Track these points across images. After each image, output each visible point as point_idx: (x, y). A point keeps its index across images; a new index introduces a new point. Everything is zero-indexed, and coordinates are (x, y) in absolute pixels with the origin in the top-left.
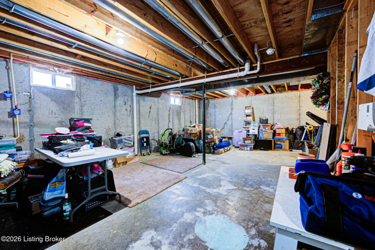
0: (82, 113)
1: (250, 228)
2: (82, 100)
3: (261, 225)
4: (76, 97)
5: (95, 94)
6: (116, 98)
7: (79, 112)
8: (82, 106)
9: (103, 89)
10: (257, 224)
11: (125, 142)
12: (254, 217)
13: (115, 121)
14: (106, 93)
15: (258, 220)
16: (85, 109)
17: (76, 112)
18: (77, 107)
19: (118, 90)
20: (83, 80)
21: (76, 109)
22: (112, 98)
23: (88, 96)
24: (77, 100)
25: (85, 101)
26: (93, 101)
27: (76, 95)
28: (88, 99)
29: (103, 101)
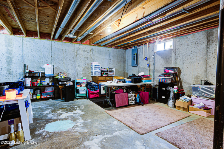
0: (176, 64)
1: (47, 134)
2: (177, 54)
3: (41, 139)
4: (173, 53)
5: (187, 46)
6: (209, 45)
7: (174, 63)
8: (176, 59)
9: (194, 41)
10: (44, 138)
11: (203, 92)
12: (48, 140)
13: (206, 68)
14: (197, 43)
15: (44, 140)
16: (178, 60)
17: (172, 63)
18: (173, 60)
19: (212, 35)
20: (178, 39)
21: (172, 61)
22: (204, 45)
23: (181, 50)
24: (173, 55)
25: (178, 55)
26: (185, 53)
27: (173, 51)
28: (180, 52)
29: (193, 51)
